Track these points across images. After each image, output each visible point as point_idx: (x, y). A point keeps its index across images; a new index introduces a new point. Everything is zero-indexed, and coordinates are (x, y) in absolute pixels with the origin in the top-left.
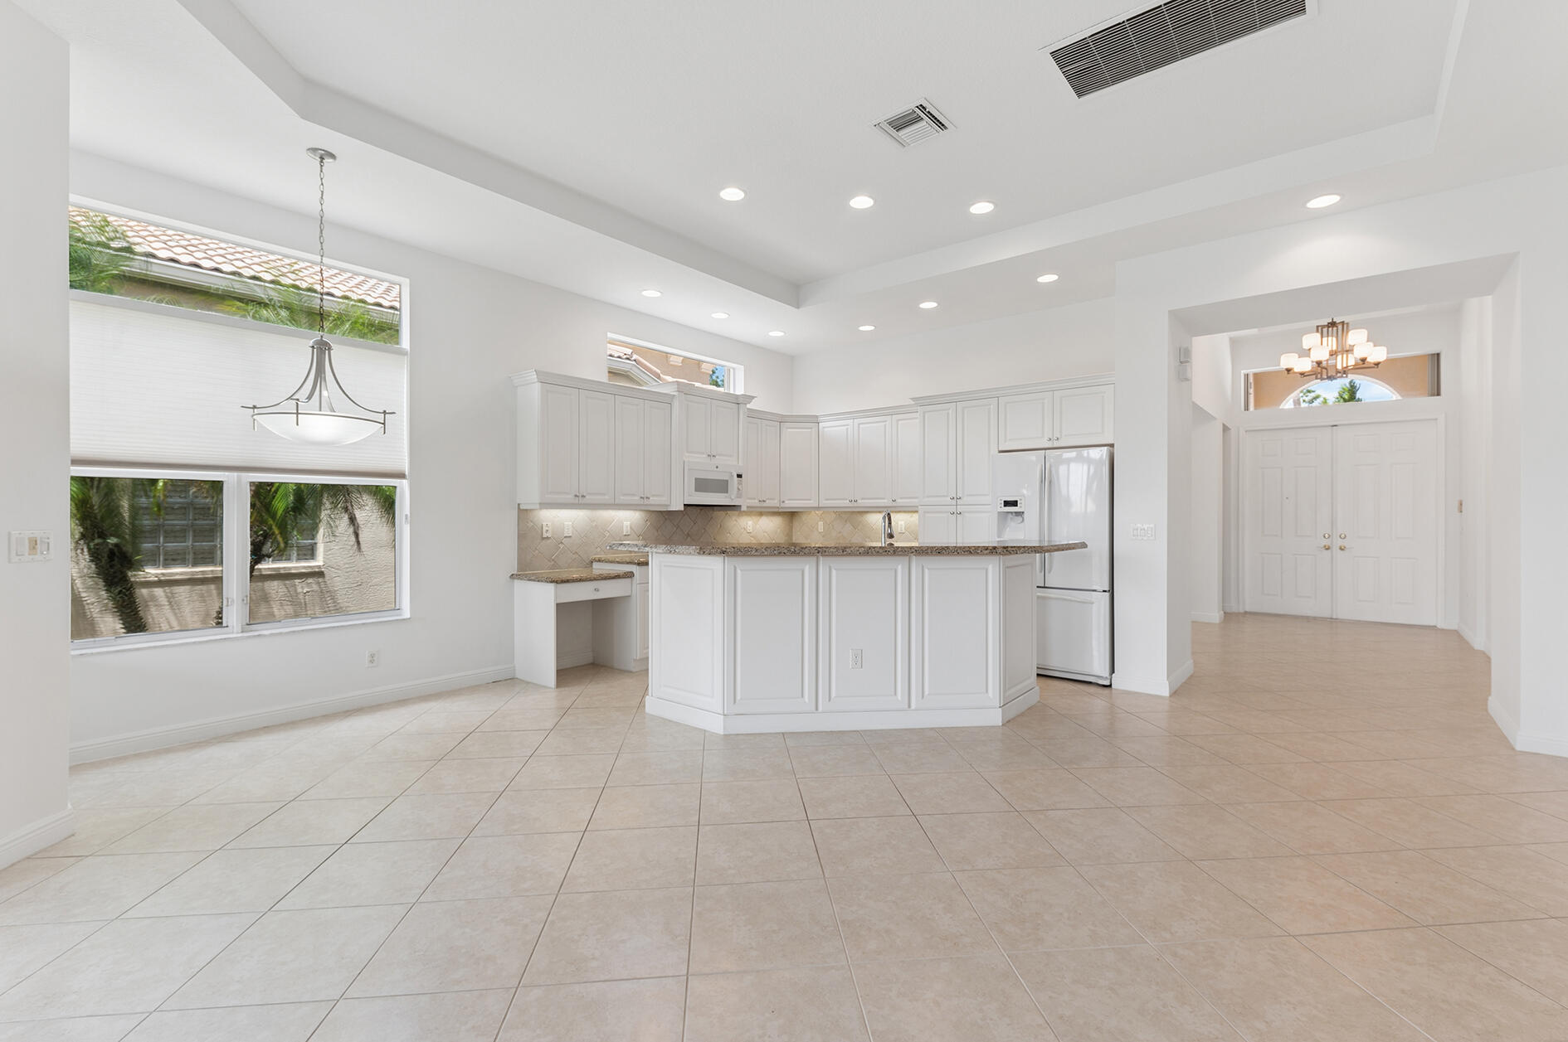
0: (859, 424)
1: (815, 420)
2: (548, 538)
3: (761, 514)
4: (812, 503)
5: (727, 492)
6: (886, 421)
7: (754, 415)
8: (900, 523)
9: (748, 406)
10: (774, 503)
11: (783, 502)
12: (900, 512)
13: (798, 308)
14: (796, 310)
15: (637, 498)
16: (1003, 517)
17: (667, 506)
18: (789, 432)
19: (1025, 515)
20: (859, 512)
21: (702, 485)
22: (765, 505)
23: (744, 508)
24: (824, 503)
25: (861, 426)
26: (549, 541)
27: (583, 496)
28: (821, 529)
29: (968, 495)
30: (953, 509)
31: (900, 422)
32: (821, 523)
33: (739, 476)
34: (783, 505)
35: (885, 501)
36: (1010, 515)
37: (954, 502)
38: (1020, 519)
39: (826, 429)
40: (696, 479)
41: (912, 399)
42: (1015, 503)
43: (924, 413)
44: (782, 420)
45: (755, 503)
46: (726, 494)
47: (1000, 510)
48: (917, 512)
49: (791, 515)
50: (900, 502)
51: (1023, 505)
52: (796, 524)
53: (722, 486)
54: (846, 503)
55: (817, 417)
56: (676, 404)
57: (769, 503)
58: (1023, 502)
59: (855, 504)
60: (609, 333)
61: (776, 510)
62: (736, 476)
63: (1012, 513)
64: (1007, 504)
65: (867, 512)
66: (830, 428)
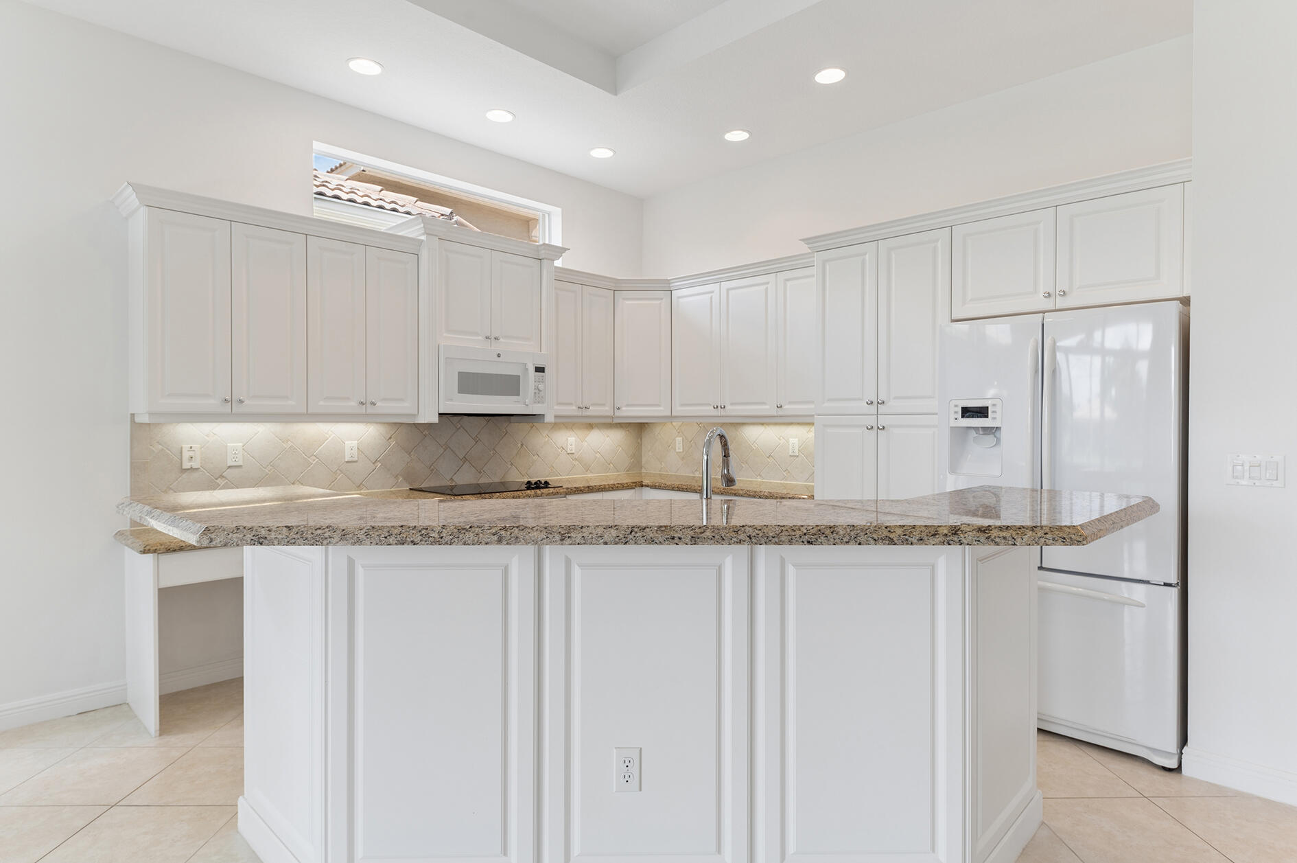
0: (728, 290)
1: (666, 287)
2: (192, 469)
3: (590, 426)
4: (662, 411)
5: (518, 395)
6: (768, 283)
7: (567, 277)
8: (792, 440)
9: (558, 263)
10: (606, 410)
11: (618, 409)
12: (791, 424)
13: (616, 95)
14: (614, 97)
15: (353, 403)
16: (960, 435)
17: (414, 416)
18: (628, 305)
19: (1004, 434)
20: (732, 424)
21: (470, 383)
22: (588, 413)
23: (549, 419)
24: (679, 410)
25: (730, 292)
26: (195, 475)
27: (241, 401)
28: (679, 448)
29: (895, 398)
30: (871, 421)
31: (789, 284)
32: (679, 439)
33: (540, 370)
34: (618, 413)
35: (767, 407)
36: (973, 433)
37: (873, 409)
38: (990, 439)
39: (681, 300)
40: (459, 373)
41: (807, 241)
42: (982, 412)
43: (825, 262)
44: (616, 288)
45: (571, 410)
46: (515, 398)
47: (954, 424)
48: (813, 424)
49: (639, 428)
50: (789, 408)
51: (998, 415)
52: (647, 440)
53: (510, 385)
54: (709, 410)
55: (668, 282)
56: (424, 255)
57: (594, 411)
58: (998, 409)
59: (723, 412)
60: (315, 143)
61: (609, 421)
62: (532, 370)
63: (976, 429)
64: (967, 412)
65: (743, 424)
66: (690, 299)
